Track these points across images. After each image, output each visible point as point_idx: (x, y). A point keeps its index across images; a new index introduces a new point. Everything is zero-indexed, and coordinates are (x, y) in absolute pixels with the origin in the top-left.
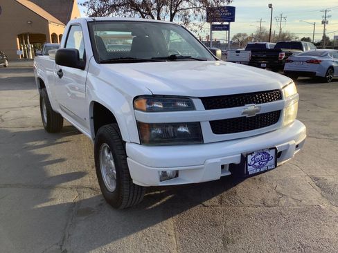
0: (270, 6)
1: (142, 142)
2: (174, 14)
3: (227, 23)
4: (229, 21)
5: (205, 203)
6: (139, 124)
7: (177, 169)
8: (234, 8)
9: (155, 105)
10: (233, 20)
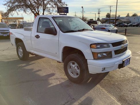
0: (82, 7)
1: (94, 59)
2: (45, 9)
3: (65, 14)
4: (66, 13)
5: (104, 79)
6: (93, 53)
7: (105, 67)
8: (68, 7)
9: (98, 46)
10: (68, 12)
